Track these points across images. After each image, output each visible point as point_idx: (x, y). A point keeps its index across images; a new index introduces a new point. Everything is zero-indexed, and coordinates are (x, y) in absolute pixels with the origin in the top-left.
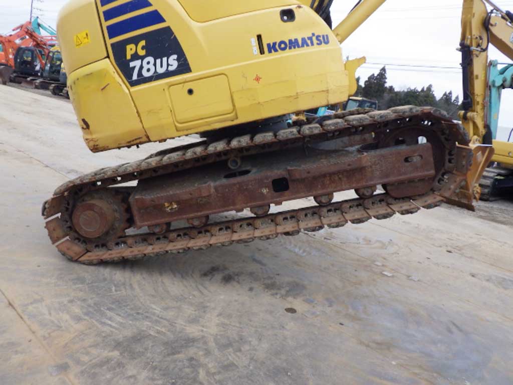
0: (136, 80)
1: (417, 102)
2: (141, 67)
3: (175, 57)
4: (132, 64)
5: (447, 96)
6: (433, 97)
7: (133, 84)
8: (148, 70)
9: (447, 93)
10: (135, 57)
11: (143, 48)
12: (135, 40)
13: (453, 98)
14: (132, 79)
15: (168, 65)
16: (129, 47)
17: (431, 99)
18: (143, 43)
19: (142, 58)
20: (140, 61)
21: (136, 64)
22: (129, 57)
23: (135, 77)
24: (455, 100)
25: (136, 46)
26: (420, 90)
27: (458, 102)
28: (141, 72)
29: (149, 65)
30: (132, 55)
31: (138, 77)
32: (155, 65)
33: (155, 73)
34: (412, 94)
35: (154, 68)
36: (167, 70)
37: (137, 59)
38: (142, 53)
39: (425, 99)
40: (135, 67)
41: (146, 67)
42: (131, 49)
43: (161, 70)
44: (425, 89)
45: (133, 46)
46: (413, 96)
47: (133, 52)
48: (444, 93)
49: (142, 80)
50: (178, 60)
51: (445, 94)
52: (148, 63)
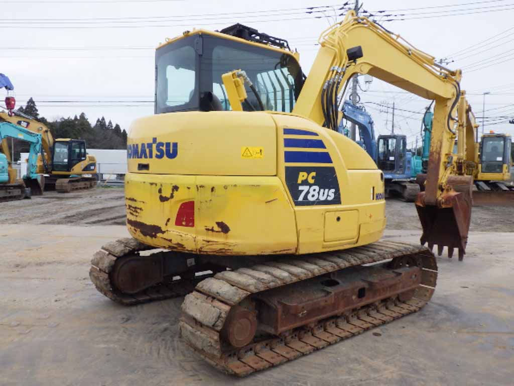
0: (300, 202)
1: (74, 131)
2: (308, 192)
3: (333, 190)
4: (301, 188)
5: (100, 122)
6: (89, 125)
7: (298, 204)
8: (313, 196)
9: (100, 120)
10: (305, 183)
11: (313, 178)
12: (308, 170)
13: (107, 124)
14: (298, 199)
15: (328, 196)
16: (301, 174)
17: (87, 127)
18: (314, 174)
19: (311, 185)
20: (308, 187)
21: (305, 188)
22: (299, 182)
23: (301, 199)
24: (108, 126)
25: (308, 175)
26: (73, 118)
27: (112, 126)
28: (307, 197)
29: (314, 192)
30: (302, 181)
31: (304, 199)
32: (319, 193)
33: (317, 200)
34: (68, 123)
35: (317, 195)
36: (326, 199)
37: (306, 185)
38: (311, 181)
39: (82, 127)
40: (303, 191)
41: (312, 192)
42: (303, 176)
43: (322, 198)
44: (78, 118)
45: (305, 174)
46: (69, 126)
47: (304, 178)
48: (96, 120)
49: (306, 202)
50: (335, 193)
51: (98, 121)
52: (314, 190)
